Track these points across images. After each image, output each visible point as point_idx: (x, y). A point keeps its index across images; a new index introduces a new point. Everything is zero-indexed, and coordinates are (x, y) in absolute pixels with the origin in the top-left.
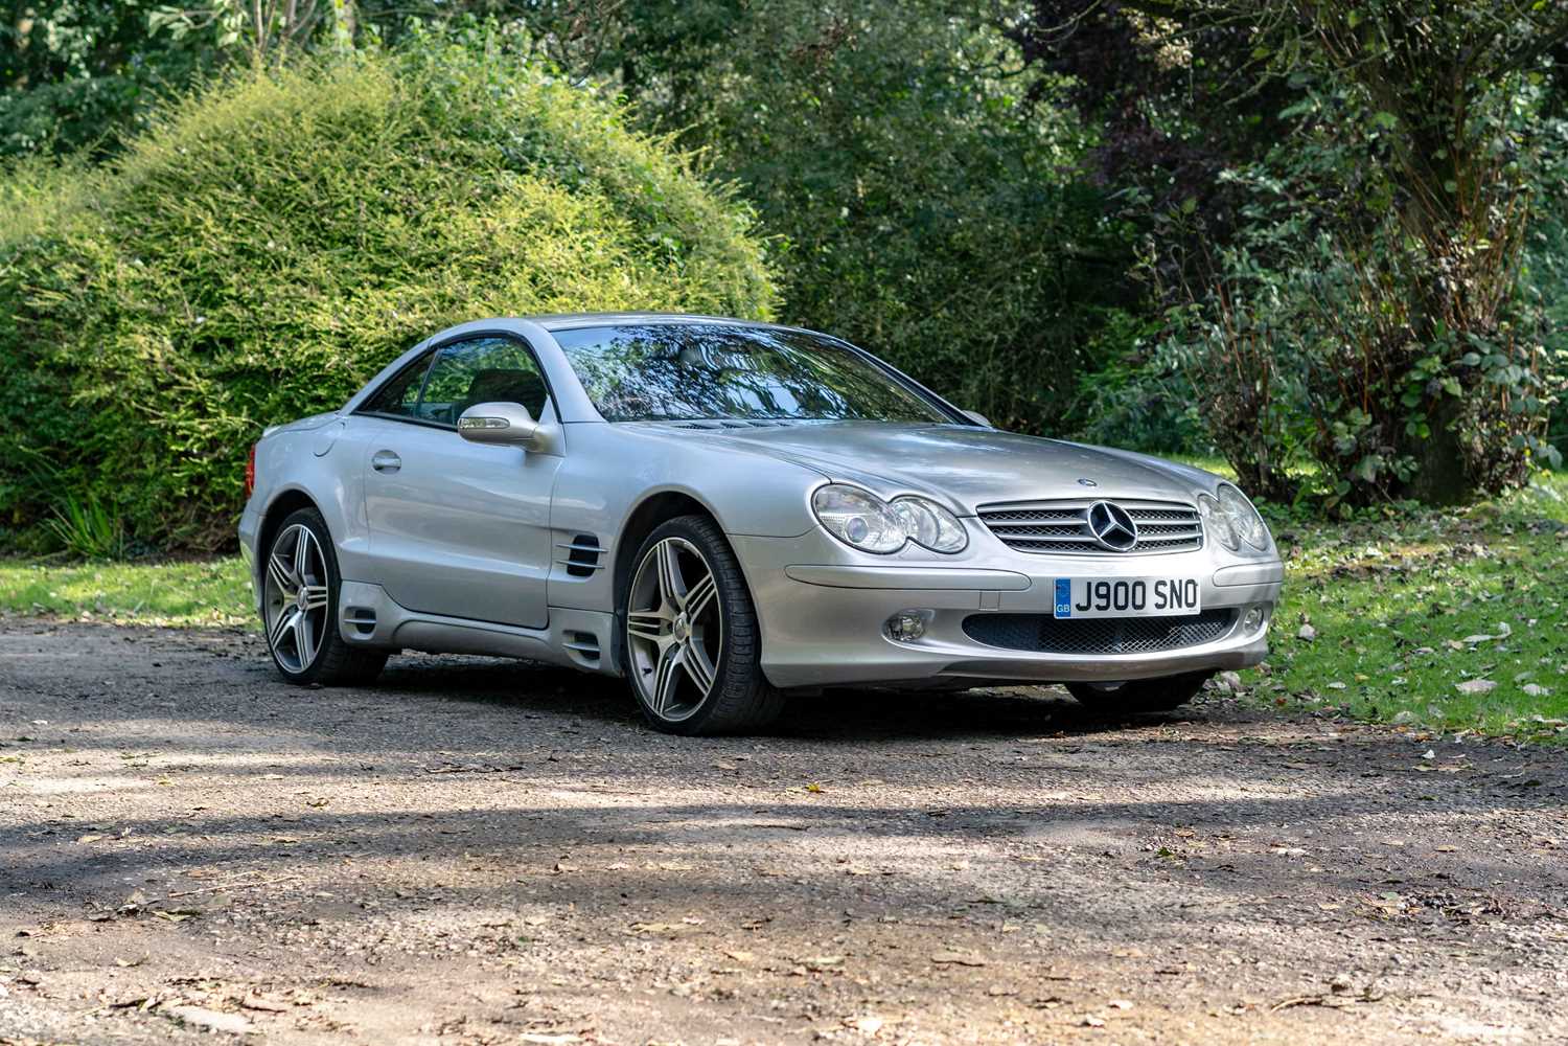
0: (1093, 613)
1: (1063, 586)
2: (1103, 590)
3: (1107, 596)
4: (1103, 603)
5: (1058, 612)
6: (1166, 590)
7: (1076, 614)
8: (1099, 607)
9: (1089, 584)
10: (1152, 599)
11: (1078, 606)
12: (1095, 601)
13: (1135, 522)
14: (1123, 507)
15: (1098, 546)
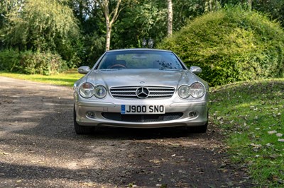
0: (131, 113)
1: (123, 107)
2: (134, 108)
4: (134, 110)
5: (122, 112)
6: (153, 108)
7: (126, 113)
8: (133, 112)
9: (130, 106)
10: (148, 110)
11: (127, 111)
12: (131, 110)
13: (150, 92)
14: (148, 88)
15: (136, 97)
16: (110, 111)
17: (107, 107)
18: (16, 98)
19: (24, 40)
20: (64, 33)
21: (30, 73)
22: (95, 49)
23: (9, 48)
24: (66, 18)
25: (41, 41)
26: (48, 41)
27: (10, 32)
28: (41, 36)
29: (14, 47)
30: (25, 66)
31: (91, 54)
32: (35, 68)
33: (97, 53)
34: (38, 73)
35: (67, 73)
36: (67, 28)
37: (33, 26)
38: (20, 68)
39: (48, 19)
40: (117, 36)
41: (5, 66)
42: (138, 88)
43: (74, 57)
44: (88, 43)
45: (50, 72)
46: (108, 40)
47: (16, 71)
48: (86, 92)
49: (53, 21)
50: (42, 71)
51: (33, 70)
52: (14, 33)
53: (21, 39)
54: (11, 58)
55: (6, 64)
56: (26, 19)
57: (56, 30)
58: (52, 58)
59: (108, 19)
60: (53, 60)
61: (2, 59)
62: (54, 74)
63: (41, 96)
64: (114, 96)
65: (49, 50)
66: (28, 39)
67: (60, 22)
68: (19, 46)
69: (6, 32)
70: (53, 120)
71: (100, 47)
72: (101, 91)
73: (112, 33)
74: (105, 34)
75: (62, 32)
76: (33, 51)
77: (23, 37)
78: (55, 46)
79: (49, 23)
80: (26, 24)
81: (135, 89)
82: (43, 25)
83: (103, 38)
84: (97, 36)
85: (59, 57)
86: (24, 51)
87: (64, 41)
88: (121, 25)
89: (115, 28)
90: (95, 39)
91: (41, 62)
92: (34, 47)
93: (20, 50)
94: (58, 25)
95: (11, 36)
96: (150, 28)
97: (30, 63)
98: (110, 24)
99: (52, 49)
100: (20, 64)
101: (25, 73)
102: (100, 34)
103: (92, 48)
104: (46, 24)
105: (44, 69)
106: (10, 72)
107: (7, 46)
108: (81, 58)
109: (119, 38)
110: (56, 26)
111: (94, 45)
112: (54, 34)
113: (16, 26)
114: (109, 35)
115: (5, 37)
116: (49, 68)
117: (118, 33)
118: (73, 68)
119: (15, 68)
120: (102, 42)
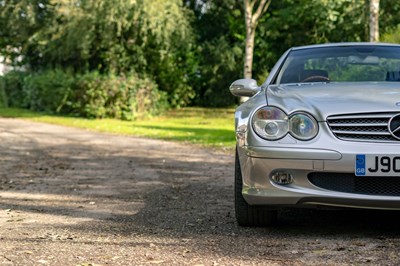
0: (379, 174)
1: (361, 159)
2: (386, 161)
3: (388, 164)
4: (386, 168)
5: (357, 172)
7: (368, 174)
8: (383, 170)
9: (377, 158)
11: (370, 170)
12: (380, 167)
15: (389, 137)
16: (329, 168)
17: (323, 159)
18: (76, 161)
19: (86, 52)
20: (163, 37)
21: (94, 117)
22: (221, 70)
23: (54, 67)
24: (168, 7)
25: (117, 52)
26: (131, 52)
27: (58, 36)
28: (119, 43)
29: (64, 64)
30: (84, 104)
31: (213, 80)
32: (106, 105)
33: (225, 78)
34: (111, 115)
35: (168, 116)
36: (169, 26)
37: (103, 24)
38: (76, 107)
39: (133, 9)
40: (264, 44)
41: (45, 103)
42: (392, 116)
43: (181, 85)
44: (208, 59)
45: (135, 114)
46: (250, 51)
47: (67, 112)
48: (268, 128)
49: (142, 12)
50: (118, 112)
51: (102, 110)
52: (64, 37)
53: (78, 51)
54: (60, 86)
55: (48, 99)
56: (90, 11)
57: (149, 31)
58: (138, 86)
59: (249, 9)
60: (142, 91)
61: (40, 89)
62: (142, 118)
63: (125, 158)
64: (337, 135)
65: (132, 71)
66: (92, 49)
67: (156, 15)
68: (75, 63)
69: (50, 36)
70: (169, 199)
71: (231, 67)
72: (302, 126)
73: (255, 39)
74: (241, 41)
75: (159, 35)
76: (102, 72)
77: (84, 46)
78: (145, 62)
79: (136, 17)
80: (90, 20)
81: (387, 120)
82: (123, 23)
83: (237, 50)
84: (226, 45)
85: (154, 86)
86: (83, 73)
87: (162, 52)
88: (274, 23)
89: (262, 29)
90: (223, 52)
91: (117, 95)
92: (104, 66)
93: (75, 71)
94: (153, 21)
95: (58, 44)
96: (332, 27)
97: (97, 97)
98: (252, 19)
99: (139, 70)
100: (75, 100)
101: (84, 115)
102: (232, 41)
103: (216, 68)
104: (129, 18)
105: (123, 109)
106: (55, 113)
107: (50, 65)
108: (194, 88)
109: (269, 50)
110: (148, 23)
111: (219, 62)
112: (145, 39)
113: (70, 24)
114: (251, 42)
115: (47, 46)
116: (133, 107)
117: (268, 39)
118: (179, 107)
119: (65, 106)
120: (236, 57)
